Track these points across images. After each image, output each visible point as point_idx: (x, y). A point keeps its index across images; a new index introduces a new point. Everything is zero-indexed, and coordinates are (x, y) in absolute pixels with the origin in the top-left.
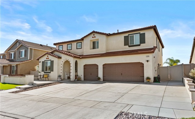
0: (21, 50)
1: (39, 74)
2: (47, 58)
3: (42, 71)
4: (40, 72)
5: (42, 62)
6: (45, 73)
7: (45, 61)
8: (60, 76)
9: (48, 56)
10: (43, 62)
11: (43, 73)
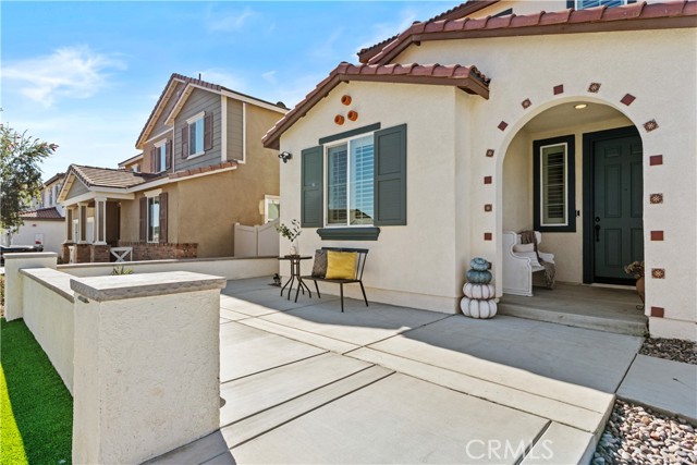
0: (190, 121)
1: (286, 248)
2: (339, 120)
3: (305, 224)
4: (286, 232)
5: (305, 153)
6: (325, 235)
7: (322, 141)
8: (478, 273)
9: (346, 100)
10: (310, 157)
11: (309, 242)
